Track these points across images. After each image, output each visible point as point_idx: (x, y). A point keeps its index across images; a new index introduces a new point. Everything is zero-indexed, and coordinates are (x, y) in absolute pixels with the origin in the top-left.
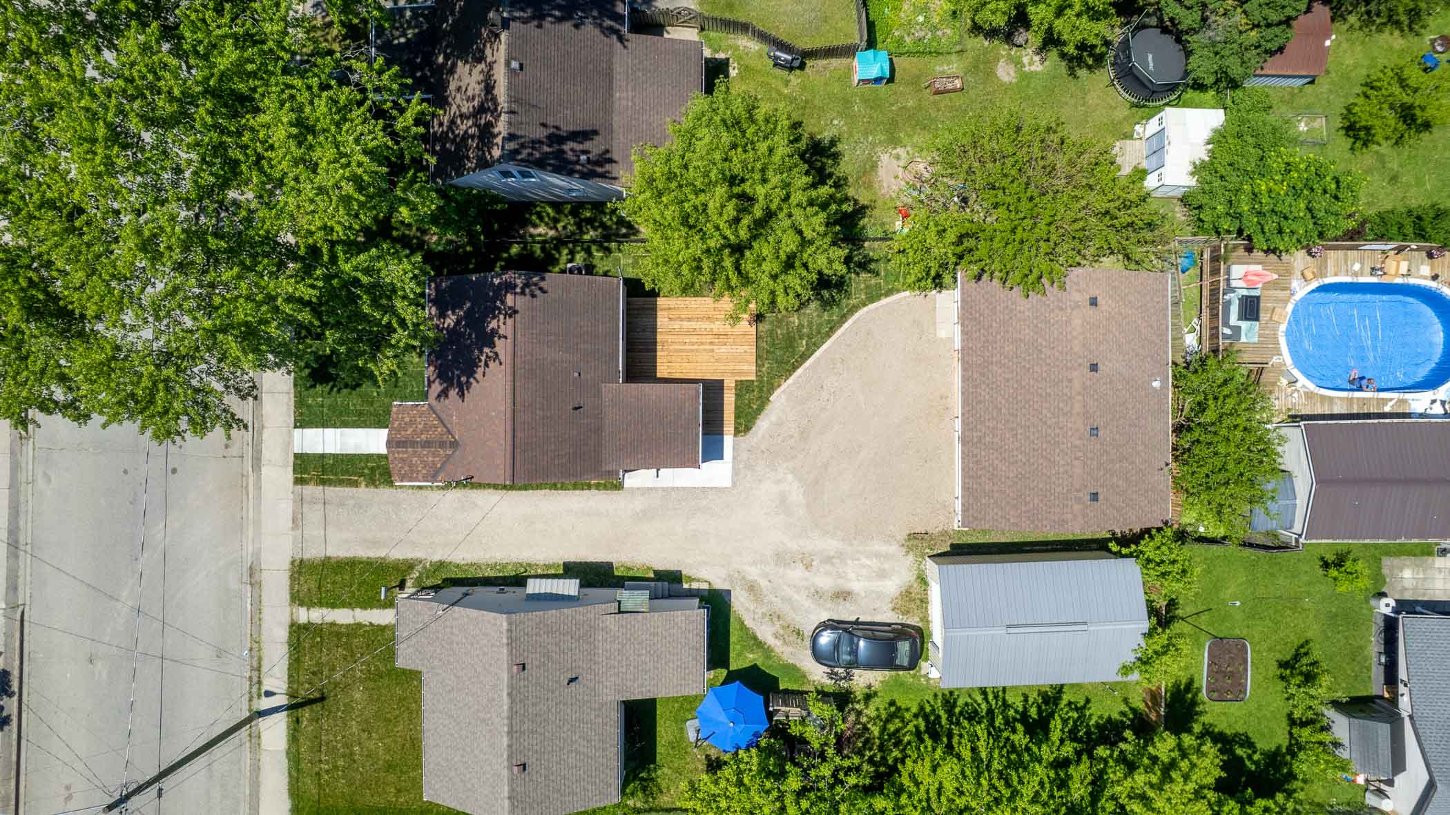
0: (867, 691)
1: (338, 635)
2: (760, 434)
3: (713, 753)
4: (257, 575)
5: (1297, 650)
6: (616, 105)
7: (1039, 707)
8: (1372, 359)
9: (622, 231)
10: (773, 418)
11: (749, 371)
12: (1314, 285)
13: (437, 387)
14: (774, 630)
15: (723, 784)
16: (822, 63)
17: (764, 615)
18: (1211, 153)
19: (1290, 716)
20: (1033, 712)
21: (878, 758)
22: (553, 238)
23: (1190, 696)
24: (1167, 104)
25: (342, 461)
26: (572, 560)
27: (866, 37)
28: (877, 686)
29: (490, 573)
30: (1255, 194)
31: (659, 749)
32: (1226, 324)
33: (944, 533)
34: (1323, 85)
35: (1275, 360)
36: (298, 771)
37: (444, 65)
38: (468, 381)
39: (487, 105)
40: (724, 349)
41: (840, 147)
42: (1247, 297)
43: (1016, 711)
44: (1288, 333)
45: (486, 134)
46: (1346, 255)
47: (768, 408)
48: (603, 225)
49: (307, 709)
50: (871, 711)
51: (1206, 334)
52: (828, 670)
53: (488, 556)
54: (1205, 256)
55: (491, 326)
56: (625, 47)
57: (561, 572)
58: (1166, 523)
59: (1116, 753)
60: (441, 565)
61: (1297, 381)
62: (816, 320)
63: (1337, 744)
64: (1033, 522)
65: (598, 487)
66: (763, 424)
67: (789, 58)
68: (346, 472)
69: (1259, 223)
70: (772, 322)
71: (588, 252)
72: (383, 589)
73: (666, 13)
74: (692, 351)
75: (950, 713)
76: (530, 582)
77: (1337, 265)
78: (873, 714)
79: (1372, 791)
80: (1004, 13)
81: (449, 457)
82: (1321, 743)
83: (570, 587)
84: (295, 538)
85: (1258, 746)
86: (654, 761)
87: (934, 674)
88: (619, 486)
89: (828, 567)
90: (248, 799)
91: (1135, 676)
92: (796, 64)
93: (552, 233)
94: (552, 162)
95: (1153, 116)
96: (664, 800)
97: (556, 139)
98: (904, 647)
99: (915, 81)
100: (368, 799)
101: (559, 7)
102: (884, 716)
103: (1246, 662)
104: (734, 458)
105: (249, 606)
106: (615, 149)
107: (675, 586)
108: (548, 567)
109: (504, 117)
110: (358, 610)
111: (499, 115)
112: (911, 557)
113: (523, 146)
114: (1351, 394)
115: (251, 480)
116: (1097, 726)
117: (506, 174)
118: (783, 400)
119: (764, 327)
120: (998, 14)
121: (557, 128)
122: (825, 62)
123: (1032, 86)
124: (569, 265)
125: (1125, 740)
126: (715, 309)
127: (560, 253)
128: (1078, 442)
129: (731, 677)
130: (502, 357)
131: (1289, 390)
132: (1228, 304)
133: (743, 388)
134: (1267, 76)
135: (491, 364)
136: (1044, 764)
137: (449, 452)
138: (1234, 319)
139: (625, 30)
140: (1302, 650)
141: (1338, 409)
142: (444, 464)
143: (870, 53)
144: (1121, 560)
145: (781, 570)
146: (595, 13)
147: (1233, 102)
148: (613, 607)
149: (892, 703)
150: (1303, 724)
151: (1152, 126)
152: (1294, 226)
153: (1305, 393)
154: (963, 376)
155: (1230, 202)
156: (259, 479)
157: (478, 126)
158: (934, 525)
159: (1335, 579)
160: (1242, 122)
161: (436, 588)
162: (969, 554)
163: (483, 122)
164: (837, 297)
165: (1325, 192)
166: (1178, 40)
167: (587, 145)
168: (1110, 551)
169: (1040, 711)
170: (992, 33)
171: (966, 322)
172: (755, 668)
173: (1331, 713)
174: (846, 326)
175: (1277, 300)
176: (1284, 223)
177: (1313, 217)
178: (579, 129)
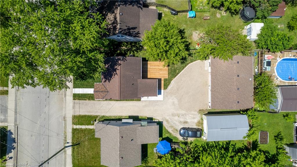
0: (191, 142)
1: (82, 131)
2: (169, 90)
3: (159, 155)
4: (65, 118)
5: (278, 134)
6: (140, 22)
7: (226, 145)
8: (293, 74)
9: (140, 48)
10: (172, 86)
11: (167, 77)
12: (282, 59)
13: (104, 80)
14: (172, 129)
15: (163, 161)
16: (181, 14)
17: (170, 126)
18: (261, 32)
19: (277, 147)
20: (225, 146)
21: (193, 156)
22: (127, 49)
23: (256, 143)
24: (251, 22)
25: (83, 95)
26: (130, 115)
27: (190, 8)
28: (193, 141)
29: (113, 118)
30: (271, 40)
31: (148, 154)
32: (264, 67)
33: (206, 110)
34: (283, 18)
35: (274, 74)
36: (74, 159)
37: (105, 14)
38: (110, 79)
39: (115, 22)
40: (161, 72)
41: (185, 31)
42: (268, 61)
43: (221, 146)
44: (276, 69)
45: (115, 28)
46: (288, 53)
47: (170, 84)
48: (136, 46)
49: (76, 146)
50: (191, 146)
51: (260, 69)
52: (183, 138)
53: (113, 115)
54: (259, 53)
55: (115, 67)
56: (142, 10)
57: (128, 118)
58: (252, 108)
59: (242, 155)
60: (103, 116)
61: (278, 78)
62: (180, 66)
63: (287, 153)
64: (226, 107)
65: (136, 100)
66: (169, 87)
67: (175, 12)
68: (84, 97)
69: (272, 46)
70: (171, 67)
71: (134, 52)
72: (92, 121)
73: (150, 3)
74: (155, 72)
75: (208, 146)
76: (123, 120)
77: (286, 55)
78: (192, 147)
79: (294, 163)
80: (219, 4)
81: (106, 94)
82: (284, 153)
83: (131, 121)
84: (73, 111)
85: (271, 153)
86: (147, 157)
87: (205, 138)
88: (140, 100)
89: (183, 116)
90: (64, 164)
91: (246, 139)
92: (176, 14)
93: (126, 48)
94: (128, 34)
95: (248, 25)
96: (149, 164)
97: (129, 29)
98: (199, 133)
99: (200, 17)
100: (89, 164)
101: (129, 2)
102: (194, 147)
103: (268, 136)
104: (164, 94)
105: (64, 125)
106: (140, 31)
107: (151, 121)
108: (125, 117)
109: (119, 25)
110: (86, 126)
111: (118, 24)
112: (200, 115)
113: (122, 30)
114: (289, 81)
115: (64, 99)
116: (238, 149)
117: (118, 36)
118: (173, 83)
119: (170, 68)
120: (218, 4)
121: (129, 27)
122: (182, 13)
123: (224, 18)
124: (130, 55)
125: (244, 152)
126: (160, 64)
127: (128, 52)
128: (235, 91)
129: (163, 139)
130: (118, 74)
131: (276, 80)
132: (264, 63)
133: (165, 80)
134: (272, 16)
135: (115, 75)
136: (229, 157)
137: (106, 93)
138: (265, 66)
139: (142, 7)
140: (279, 134)
141: (286, 84)
142: (105, 96)
143: (191, 12)
144: (243, 115)
145: (173, 117)
146: (136, 3)
147: (265, 22)
148: (140, 125)
149: (196, 144)
150: (280, 149)
151: (248, 26)
152: (279, 47)
153: (280, 81)
154: (211, 78)
155: (265, 42)
156: (66, 99)
157: (113, 26)
158: (204, 108)
159: (286, 119)
160: (268, 26)
161: (103, 121)
162: (211, 114)
163: (114, 25)
164: (184, 61)
165: (286, 40)
166: (254, 9)
167: (135, 30)
168: (241, 113)
169: (226, 146)
170: (216, 8)
171: (212, 67)
172: (168, 137)
173: (285, 147)
174: (186, 67)
175: (274, 62)
176: (277, 46)
177: (283, 45)
178: (133, 27)
